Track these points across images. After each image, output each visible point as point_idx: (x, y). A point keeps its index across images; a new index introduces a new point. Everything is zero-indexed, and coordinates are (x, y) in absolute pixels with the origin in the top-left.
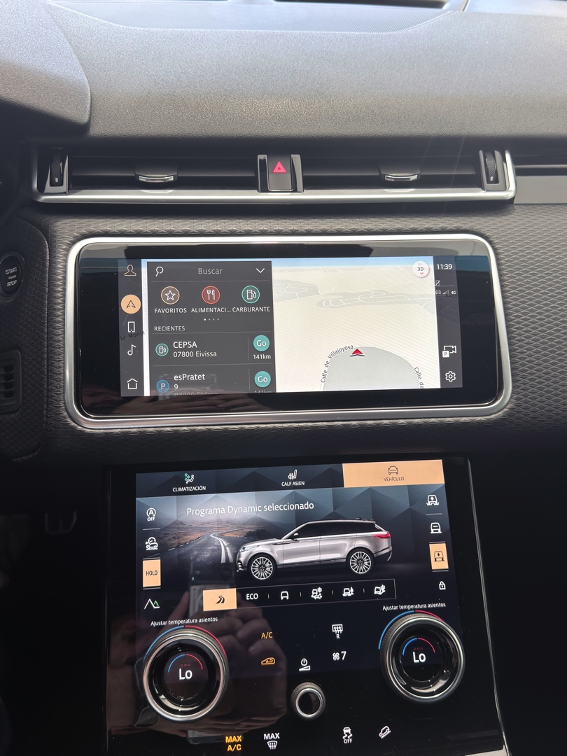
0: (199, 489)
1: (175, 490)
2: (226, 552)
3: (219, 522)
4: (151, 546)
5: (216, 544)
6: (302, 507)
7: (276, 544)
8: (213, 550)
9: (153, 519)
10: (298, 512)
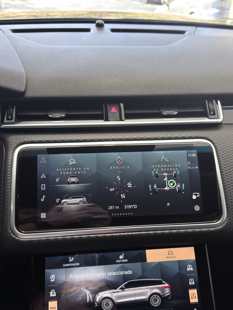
0: (76, 264)
1: (64, 265)
2: (89, 297)
3: (86, 282)
4: (52, 294)
5: (84, 293)
6: (126, 273)
7: (114, 292)
8: (83, 296)
9: (53, 280)
10: (124, 275)
